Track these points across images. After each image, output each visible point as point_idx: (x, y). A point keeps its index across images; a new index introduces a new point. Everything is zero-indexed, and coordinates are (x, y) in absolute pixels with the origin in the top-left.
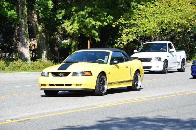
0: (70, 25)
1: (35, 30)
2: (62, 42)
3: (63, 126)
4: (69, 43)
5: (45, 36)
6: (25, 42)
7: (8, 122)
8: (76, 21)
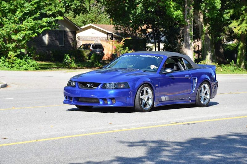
0: (239, 25)
1: (200, 31)
2: (228, 43)
3: (229, 132)
4: (235, 45)
5: (210, 37)
6: (189, 43)
7: (173, 124)
8: (245, 22)
